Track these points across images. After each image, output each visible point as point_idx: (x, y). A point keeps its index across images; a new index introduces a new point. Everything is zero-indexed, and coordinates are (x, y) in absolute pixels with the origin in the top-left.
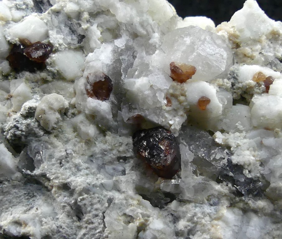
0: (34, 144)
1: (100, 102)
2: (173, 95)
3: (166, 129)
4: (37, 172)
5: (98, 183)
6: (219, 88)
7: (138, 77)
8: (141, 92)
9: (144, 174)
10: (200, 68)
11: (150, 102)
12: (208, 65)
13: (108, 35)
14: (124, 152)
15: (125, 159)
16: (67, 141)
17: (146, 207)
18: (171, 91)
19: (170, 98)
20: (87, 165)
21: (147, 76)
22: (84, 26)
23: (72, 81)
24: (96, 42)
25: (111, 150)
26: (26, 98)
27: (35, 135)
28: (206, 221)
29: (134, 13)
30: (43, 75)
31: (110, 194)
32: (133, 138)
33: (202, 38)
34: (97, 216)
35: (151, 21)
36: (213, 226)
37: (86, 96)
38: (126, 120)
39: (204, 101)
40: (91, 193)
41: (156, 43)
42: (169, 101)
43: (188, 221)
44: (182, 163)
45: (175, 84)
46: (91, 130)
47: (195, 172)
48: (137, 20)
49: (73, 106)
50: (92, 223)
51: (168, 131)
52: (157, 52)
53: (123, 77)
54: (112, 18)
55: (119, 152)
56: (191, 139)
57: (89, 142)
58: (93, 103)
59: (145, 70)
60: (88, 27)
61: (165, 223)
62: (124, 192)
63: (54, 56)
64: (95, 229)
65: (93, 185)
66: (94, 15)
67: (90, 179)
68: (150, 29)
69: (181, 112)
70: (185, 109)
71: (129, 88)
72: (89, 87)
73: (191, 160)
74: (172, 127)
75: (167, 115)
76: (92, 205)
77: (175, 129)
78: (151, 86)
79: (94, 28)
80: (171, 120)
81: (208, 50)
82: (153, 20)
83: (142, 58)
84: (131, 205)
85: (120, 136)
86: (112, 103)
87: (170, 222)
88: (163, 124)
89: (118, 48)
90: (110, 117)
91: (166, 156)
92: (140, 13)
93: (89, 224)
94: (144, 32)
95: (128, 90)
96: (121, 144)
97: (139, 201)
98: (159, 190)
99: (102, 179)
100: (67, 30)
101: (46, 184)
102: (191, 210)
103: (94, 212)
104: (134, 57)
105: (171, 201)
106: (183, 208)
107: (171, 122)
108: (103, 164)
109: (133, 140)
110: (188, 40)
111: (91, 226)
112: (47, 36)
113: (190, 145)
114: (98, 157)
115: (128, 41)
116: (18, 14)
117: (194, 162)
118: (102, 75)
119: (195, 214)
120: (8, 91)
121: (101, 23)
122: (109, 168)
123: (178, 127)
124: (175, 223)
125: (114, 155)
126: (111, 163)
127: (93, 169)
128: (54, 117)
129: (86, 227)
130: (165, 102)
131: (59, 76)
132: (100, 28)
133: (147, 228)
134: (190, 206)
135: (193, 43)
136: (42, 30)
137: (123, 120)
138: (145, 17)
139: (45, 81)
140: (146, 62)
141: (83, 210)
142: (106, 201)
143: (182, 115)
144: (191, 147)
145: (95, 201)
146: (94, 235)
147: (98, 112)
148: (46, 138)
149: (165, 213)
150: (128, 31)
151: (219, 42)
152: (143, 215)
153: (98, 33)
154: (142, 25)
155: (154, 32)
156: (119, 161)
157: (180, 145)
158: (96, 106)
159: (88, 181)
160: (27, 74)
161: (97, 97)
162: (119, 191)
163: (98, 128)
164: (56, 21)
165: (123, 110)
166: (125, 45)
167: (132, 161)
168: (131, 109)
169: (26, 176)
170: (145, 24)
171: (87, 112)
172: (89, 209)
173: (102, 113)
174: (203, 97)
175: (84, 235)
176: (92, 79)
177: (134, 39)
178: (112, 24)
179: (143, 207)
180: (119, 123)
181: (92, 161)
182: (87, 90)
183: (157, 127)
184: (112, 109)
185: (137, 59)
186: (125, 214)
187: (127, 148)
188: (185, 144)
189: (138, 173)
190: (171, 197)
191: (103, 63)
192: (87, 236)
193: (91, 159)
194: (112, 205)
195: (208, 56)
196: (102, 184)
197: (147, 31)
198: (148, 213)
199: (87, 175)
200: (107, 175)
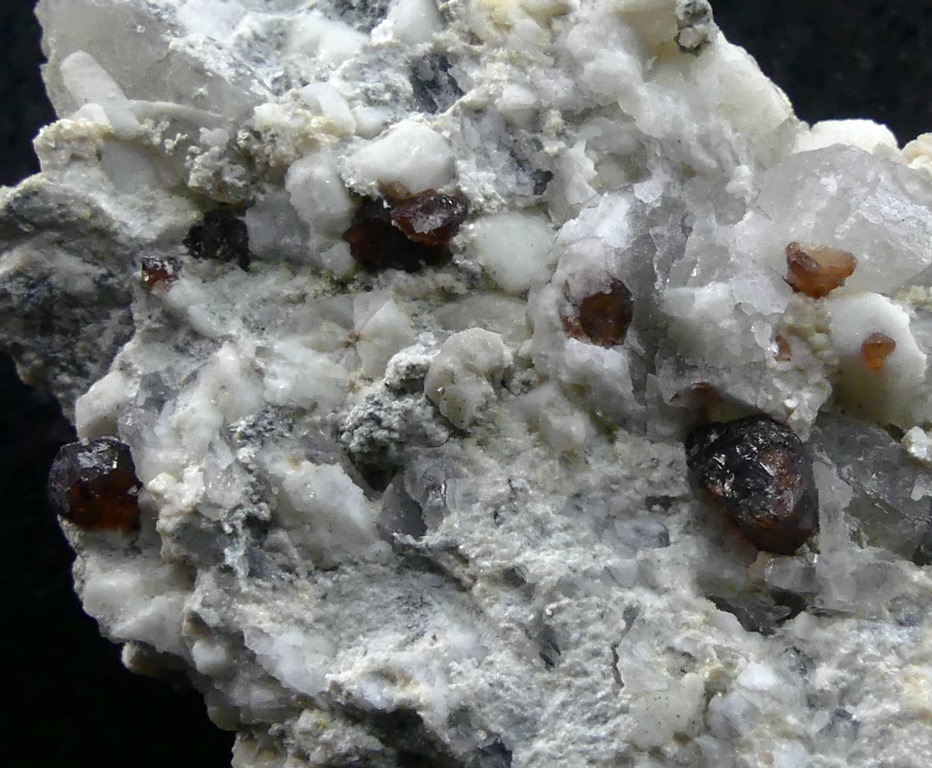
0: (423, 465)
1: (599, 349)
2: (794, 331)
3: (774, 420)
4: (431, 539)
5: (599, 566)
6: (918, 310)
7: (701, 282)
8: (712, 322)
9: (718, 543)
10: (866, 257)
11: (734, 348)
12: (887, 250)
13: (615, 173)
14: (664, 484)
15: (667, 503)
16: (512, 456)
17: (728, 633)
18: (790, 320)
19: (785, 338)
20: (566, 520)
21: (723, 279)
22: (551, 147)
23: (523, 295)
24: (583, 191)
25: (630, 478)
26: (399, 343)
27: (426, 440)
28: (888, 664)
29: (682, 110)
30: (444, 278)
31: (630, 596)
32: (688, 446)
33: (870, 175)
34: (596, 654)
35: (729, 133)
36: (907, 680)
37: (561, 334)
38: (668, 397)
39: (879, 346)
40: (580, 594)
41: (746, 191)
42: (784, 347)
43: (841, 666)
44: (821, 511)
45: (799, 299)
46: (577, 426)
47: (855, 537)
48: (691, 129)
49: (527, 363)
50: (586, 673)
51: (783, 426)
52: (748, 215)
53: (658, 285)
54: (624, 126)
55: (651, 483)
56: (843, 450)
57: (571, 458)
58: (582, 352)
59: (719, 264)
60: (561, 151)
61: (779, 672)
62: (667, 591)
63: (472, 228)
64: (593, 689)
65: (586, 574)
66: (577, 116)
67: (576, 557)
68: (727, 155)
69: (817, 377)
70: (826, 366)
71: (675, 313)
72: (569, 310)
73: (845, 505)
74: (794, 417)
75: (778, 384)
76: (583, 624)
77: (801, 421)
78: (738, 307)
79: (578, 151)
80: (789, 397)
81: (886, 209)
82: (735, 131)
83: (708, 231)
84: (688, 625)
85: (652, 442)
86: (633, 353)
87: (792, 669)
88: (768, 410)
89: (644, 205)
90: (626, 389)
91: (780, 492)
92: (700, 110)
93: (576, 675)
94: (711, 163)
95: (672, 319)
96: (655, 464)
97: (706, 613)
98: (759, 586)
99: (608, 557)
100: (503, 159)
101: (458, 570)
102: (847, 635)
103: (590, 645)
104: (687, 230)
105: (792, 616)
106: (826, 633)
107: (790, 404)
108: (608, 517)
109: (688, 453)
110: (831, 184)
111: (580, 682)
112: (452, 173)
113: (840, 465)
114: (596, 499)
115: (668, 186)
116: (371, 117)
117: (854, 509)
118: (603, 278)
119: (859, 649)
120: (348, 325)
121: (596, 138)
122: (625, 527)
123: (810, 417)
124: (804, 672)
125: (637, 492)
126: (630, 514)
127: (583, 529)
128: (477, 391)
129: (569, 686)
130: (774, 348)
131: (484, 282)
132: (593, 154)
133: (734, 684)
134: (845, 627)
135: (845, 191)
136: (440, 159)
137: (660, 398)
138: (713, 122)
139: (448, 295)
140: (719, 242)
141: (560, 642)
142: (620, 614)
143: (818, 385)
144: (845, 471)
145: (591, 615)
146: (590, 705)
147: (596, 377)
148: (454, 447)
149: (780, 647)
150: (667, 159)
151: (914, 187)
152: (721, 653)
153: (590, 166)
154: (705, 142)
155: (738, 163)
156: (649, 509)
157: (815, 465)
158: (591, 362)
159: (570, 562)
160: (400, 277)
161: (591, 337)
162: (654, 587)
163: (595, 420)
164: (474, 135)
165: (662, 372)
166: (663, 197)
167: (685, 509)
168: (681, 369)
169: (401, 549)
170: (714, 141)
171: (564, 377)
172: (575, 636)
173: (608, 380)
174: (875, 336)
175: (564, 705)
176: (578, 289)
177: (682, 182)
178: (625, 142)
179: (720, 629)
180: (650, 406)
181: (579, 509)
182: (564, 319)
183: (754, 417)
184: (632, 370)
185: (693, 236)
186: (671, 650)
187: (671, 472)
188: (829, 461)
189: (702, 540)
190: (792, 603)
191: (605, 246)
192: (571, 709)
193: (577, 502)
194: (635, 626)
195: (886, 225)
196: (607, 570)
197: (719, 160)
198: (733, 645)
199: (568, 545)
200: (620, 546)
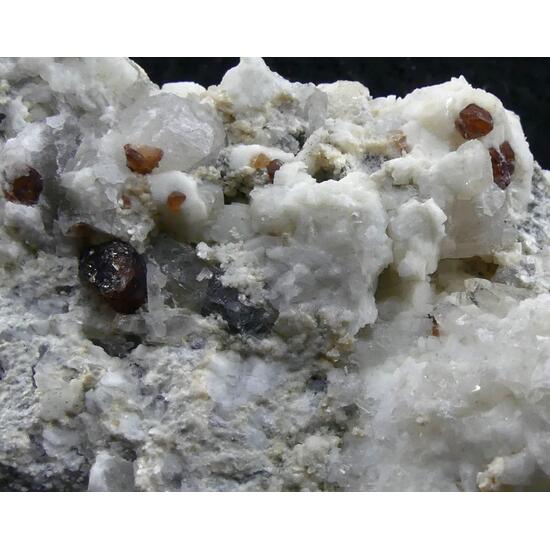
1: (24, 207)
2: (131, 192)
3: (120, 241)
5: (26, 324)
6: (203, 179)
7: (80, 169)
8: (83, 189)
10: (170, 151)
11: (96, 202)
14: (66, 280)
15: (69, 290)
17: (98, 357)
18: (129, 187)
19: (127, 197)
20: (9, 300)
21: (90, 165)
22: (3, 100)
24: (20, 123)
25: (46, 277)
28: (184, 370)
29: (76, 77)
31: (43, 340)
32: (80, 259)
33: (176, 109)
34: (23, 371)
35: (102, 90)
36: (194, 377)
37: (3, 199)
38: (65, 231)
40: (14, 339)
41: (111, 120)
42: (127, 202)
43: (159, 372)
44: (148, 291)
45: (134, 175)
46: (13, 249)
48: (81, 88)
50: (18, 382)
52: (110, 131)
53: (59, 170)
54: (44, 88)
55: (58, 279)
56: (165, 257)
57: (12, 267)
58: (14, 209)
60: (8, 101)
61: (125, 377)
62: (64, 336)
64: (21, 390)
65: (18, 328)
66: (18, 83)
67: (13, 320)
68: (101, 101)
69: (145, 217)
70: (150, 211)
71: (67, 186)
72: (7, 186)
73: (163, 286)
74: (132, 239)
75: (124, 222)
76: (16, 356)
77: (137, 242)
78: (97, 180)
79: (18, 102)
80: (130, 229)
81: (184, 125)
82: (106, 87)
83: (89, 142)
84: (75, 354)
85: (60, 257)
86: (43, 208)
87: (133, 375)
88: (119, 235)
89: (52, 129)
90: (40, 228)
91: (119, 279)
92: (87, 77)
93: (12, 384)
94: (93, 106)
95: (66, 189)
96: (61, 269)
97: (86, 347)
98: (116, 332)
99: (32, 319)
102: (163, 356)
103: (19, 367)
104: (78, 142)
105: (135, 347)
106: (151, 355)
107: (130, 232)
108: (34, 298)
109: (80, 262)
110: (153, 113)
111: (14, 387)
113: (162, 265)
114: (26, 289)
115: (68, 119)
118: (24, 168)
119: (169, 362)
121: (29, 95)
122: (44, 303)
123: (142, 239)
124: (141, 376)
125: (50, 284)
126: (46, 296)
127: (18, 305)
129: (8, 389)
130: (121, 202)
132: (28, 104)
133: (98, 384)
134: (162, 351)
137: (61, 233)
138: (94, 83)
140: (95, 147)
141: (4, 365)
142: (37, 349)
143: (146, 221)
144: (164, 268)
145: (20, 350)
146: (19, 399)
147: (22, 222)
149: (126, 363)
150: (68, 104)
151: (201, 113)
152: (92, 367)
153: (25, 109)
154: (89, 94)
155: (108, 105)
156: (59, 293)
157: (148, 266)
158: (18, 214)
159: (10, 322)
161: (20, 200)
162: (58, 335)
163: (26, 246)
165: (60, 218)
166: (65, 124)
167: (78, 292)
170: (94, 94)
171: (6, 223)
172: (11, 362)
173: (27, 223)
174: (174, 193)
175: (6, 400)
176: (11, 174)
177: (79, 117)
179: (93, 355)
180: (56, 237)
181: (17, 295)
182: (5, 191)
184: (43, 217)
185: (81, 145)
186: (65, 367)
187: (70, 273)
188: (155, 263)
189: (88, 309)
191: (26, 150)
192: (9, 402)
193: (17, 291)
194: (45, 355)
195: (183, 134)
196: (30, 326)
197: (97, 104)
198: (99, 363)
199: (9, 314)
200: (39, 313)
